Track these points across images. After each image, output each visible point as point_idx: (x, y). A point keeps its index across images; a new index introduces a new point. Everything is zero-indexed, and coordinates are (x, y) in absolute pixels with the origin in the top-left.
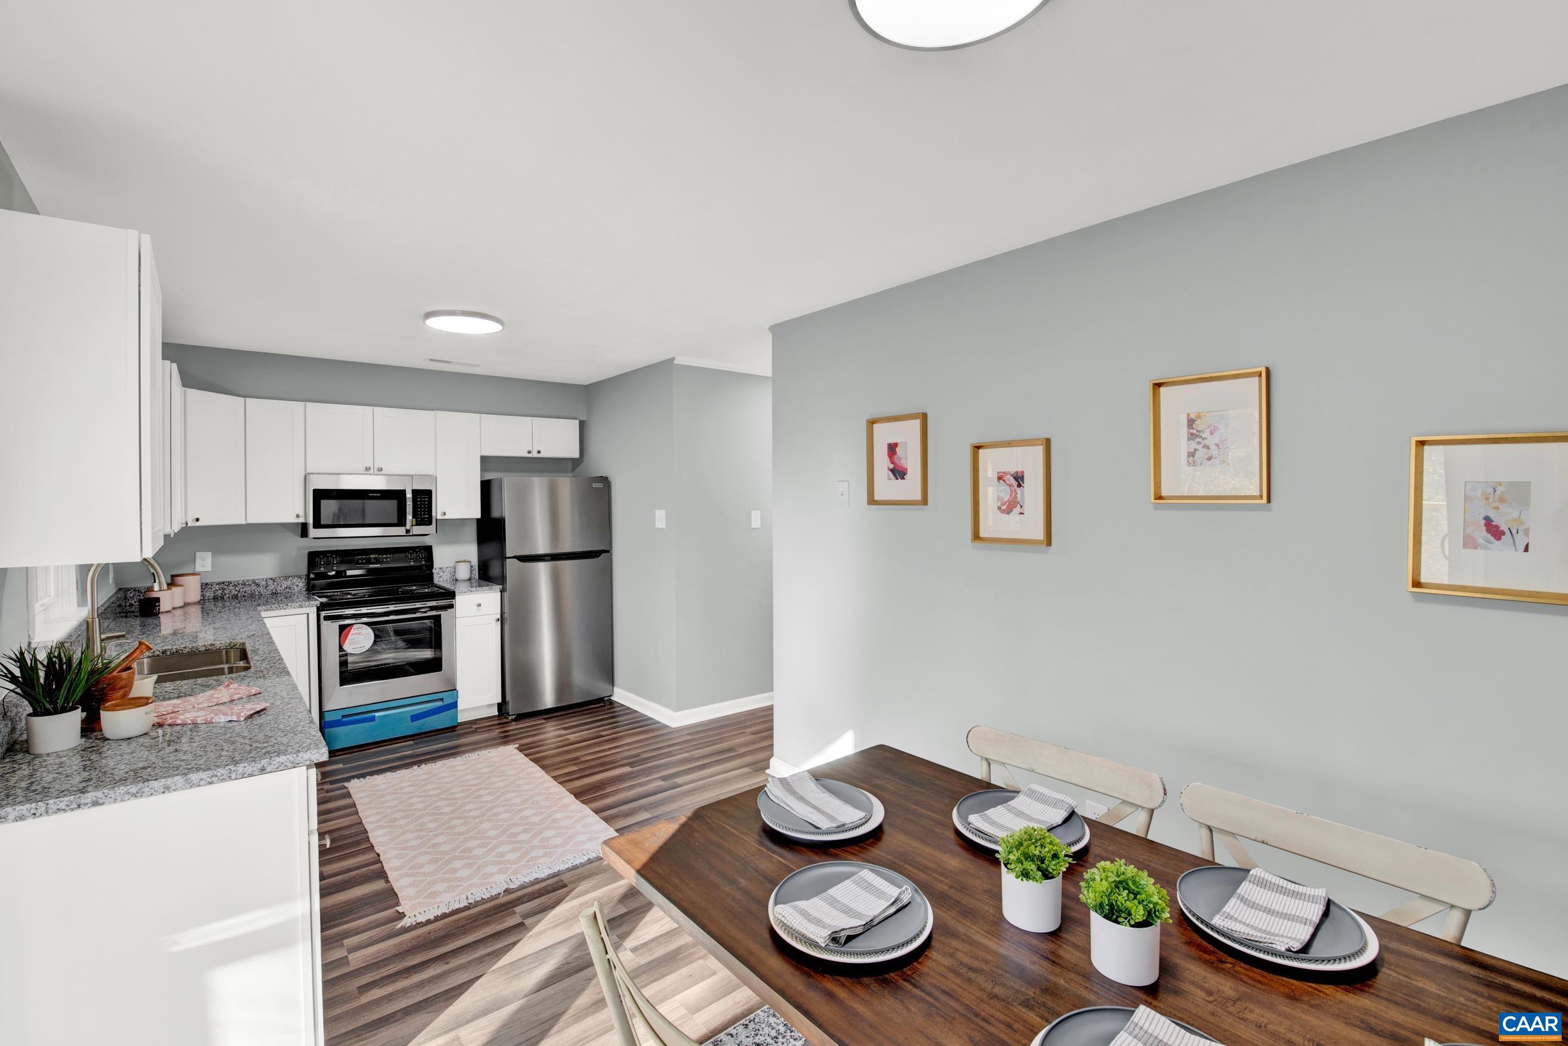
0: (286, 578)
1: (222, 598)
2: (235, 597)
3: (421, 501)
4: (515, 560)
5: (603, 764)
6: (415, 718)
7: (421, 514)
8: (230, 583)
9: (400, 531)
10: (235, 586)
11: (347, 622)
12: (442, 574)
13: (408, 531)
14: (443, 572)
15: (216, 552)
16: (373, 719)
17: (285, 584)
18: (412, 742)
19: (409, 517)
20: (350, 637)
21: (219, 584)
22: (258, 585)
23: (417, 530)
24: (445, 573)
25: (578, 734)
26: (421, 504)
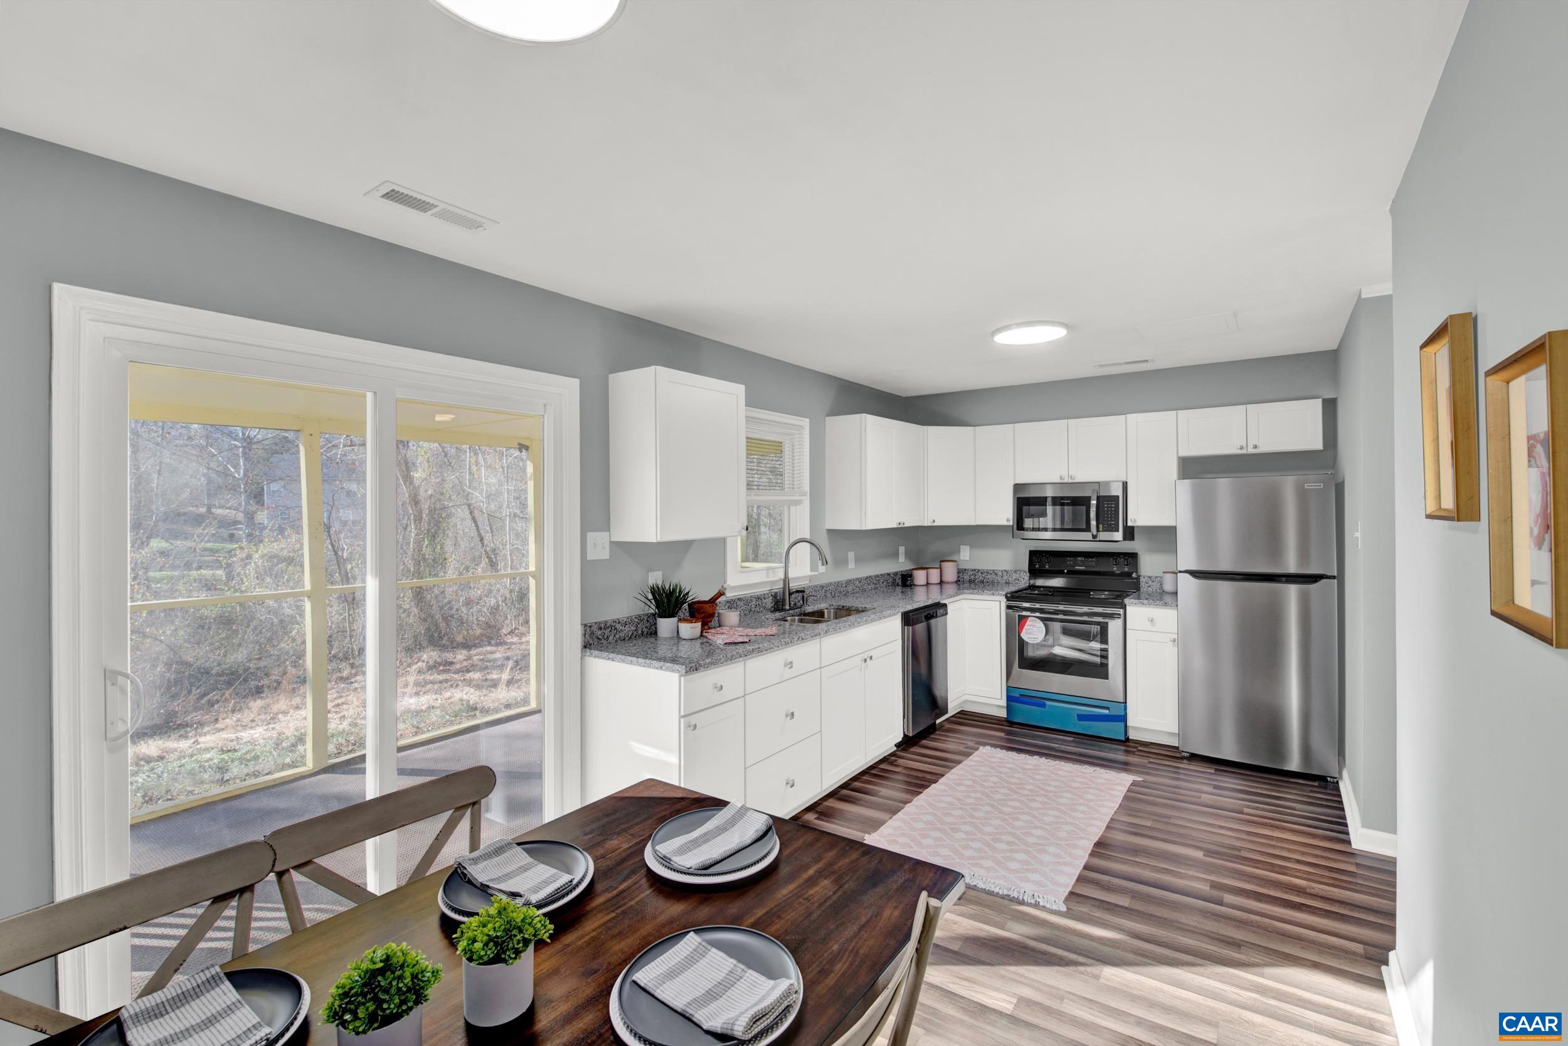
0: (1016, 572)
1: (974, 581)
2: (982, 582)
3: (1108, 507)
4: (1187, 575)
5: (1181, 835)
6: (1082, 717)
7: (1108, 521)
8: (979, 570)
9: (1087, 536)
10: (982, 573)
11: (1024, 613)
12: (1150, 583)
13: (1094, 537)
14: (1153, 582)
15: (972, 546)
16: (1044, 706)
17: (1015, 576)
18: (1072, 739)
19: (1093, 523)
20: (1026, 627)
21: (972, 570)
22: (996, 574)
23: (1103, 535)
24: (1155, 583)
25: (1215, 797)
26: (1108, 510)
